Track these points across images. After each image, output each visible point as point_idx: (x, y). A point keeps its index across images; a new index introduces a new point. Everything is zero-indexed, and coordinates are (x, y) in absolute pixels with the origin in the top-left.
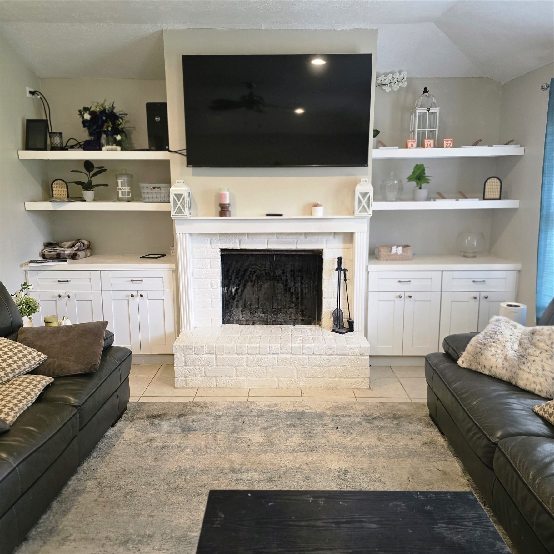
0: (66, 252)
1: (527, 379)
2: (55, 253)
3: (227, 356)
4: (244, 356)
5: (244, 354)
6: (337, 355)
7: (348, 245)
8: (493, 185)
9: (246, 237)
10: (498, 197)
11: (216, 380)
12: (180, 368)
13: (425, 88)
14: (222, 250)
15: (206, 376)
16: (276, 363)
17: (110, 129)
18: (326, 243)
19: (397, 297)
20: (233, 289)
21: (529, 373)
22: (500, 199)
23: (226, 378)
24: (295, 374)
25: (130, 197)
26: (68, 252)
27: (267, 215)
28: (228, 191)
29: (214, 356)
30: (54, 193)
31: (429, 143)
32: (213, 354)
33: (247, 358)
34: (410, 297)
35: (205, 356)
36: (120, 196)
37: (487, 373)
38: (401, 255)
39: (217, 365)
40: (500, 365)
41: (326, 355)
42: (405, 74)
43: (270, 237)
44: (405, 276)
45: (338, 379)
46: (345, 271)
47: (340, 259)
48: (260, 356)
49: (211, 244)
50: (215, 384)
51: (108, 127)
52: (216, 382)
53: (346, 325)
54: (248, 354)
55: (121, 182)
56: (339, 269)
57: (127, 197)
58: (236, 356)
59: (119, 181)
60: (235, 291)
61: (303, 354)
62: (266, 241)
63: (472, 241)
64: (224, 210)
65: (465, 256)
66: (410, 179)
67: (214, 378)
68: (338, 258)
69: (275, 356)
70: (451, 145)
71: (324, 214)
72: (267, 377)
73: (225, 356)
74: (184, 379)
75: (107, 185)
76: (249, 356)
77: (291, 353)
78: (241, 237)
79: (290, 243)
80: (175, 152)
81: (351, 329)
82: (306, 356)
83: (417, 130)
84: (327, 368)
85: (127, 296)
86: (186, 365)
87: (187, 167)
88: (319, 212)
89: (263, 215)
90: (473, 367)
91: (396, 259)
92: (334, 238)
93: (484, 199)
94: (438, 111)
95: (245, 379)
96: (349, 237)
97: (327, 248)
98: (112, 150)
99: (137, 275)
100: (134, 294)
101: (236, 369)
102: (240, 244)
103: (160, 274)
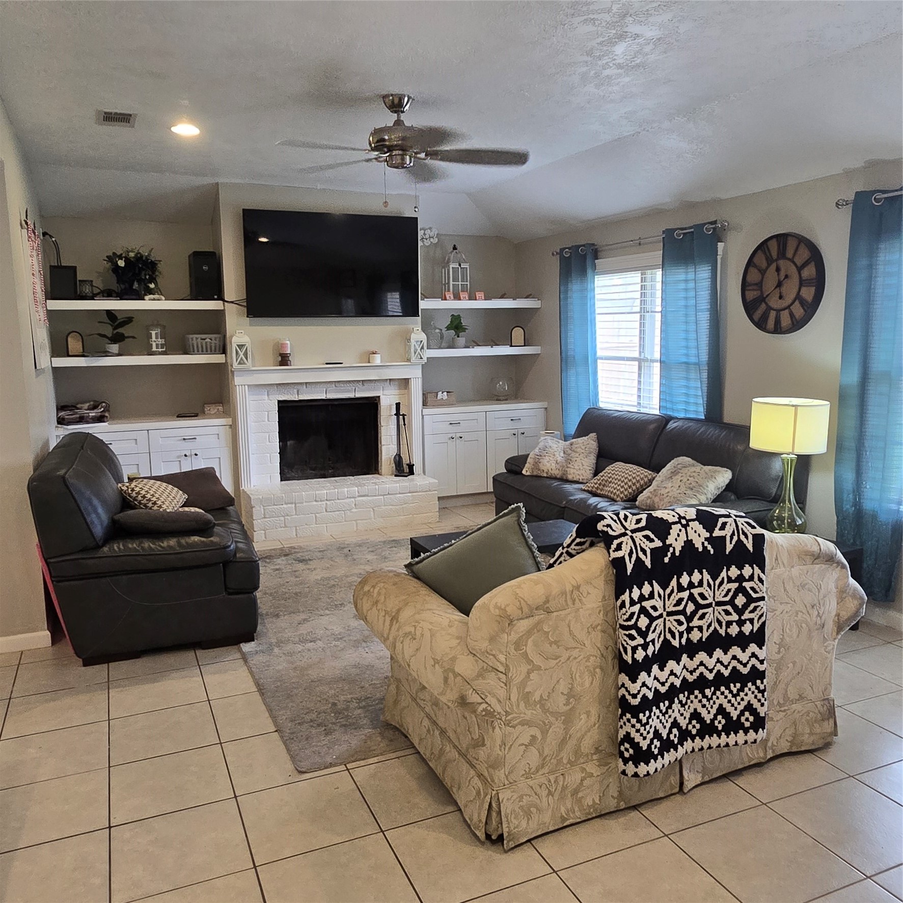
0: (90, 414)
1: (574, 473)
2: (78, 416)
3: (307, 504)
4: (324, 503)
5: (324, 501)
6: (409, 493)
7: (403, 391)
8: (518, 334)
9: (305, 386)
10: (523, 344)
11: (296, 530)
12: (259, 521)
13: (455, 245)
14: (279, 402)
15: (286, 526)
16: (354, 506)
17: (147, 277)
18: (383, 390)
19: (450, 439)
20: (289, 443)
21: (574, 469)
22: (524, 346)
23: (306, 526)
24: (372, 515)
25: (164, 350)
26: (92, 414)
27: (327, 364)
28: (289, 340)
29: (293, 505)
30: (69, 347)
31: (464, 296)
32: (292, 503)
33: (326, 504)
34: (461, 437)
35: (285, 506)
36: (154, 349)
37: (545, 475)
38: (446, 400)
39: (296, 514)
40: (554, 468)
41: (400, 493)
42: (434, 232)
43: (329, 385)
44: (455, 418)
45: (411, 516)
46: (404, 415)
47: (398, 405)
48: (338, 501)
49: (268, 395)
50: (295, 534)
51: (145, 275)
52: (296, 532)
53: (406, 470)
54: (327, 500)
55: (156, 333)
56: (398, 414)
57: (160, 350)
58: (315, 503)
59: (153, 333)
60: (291, 445)
61: (378, 495)
62: (325, 389)
63: (503, 386)
64: (284, 360)
65: (497, 400)
66: (448, 328)
67: (294, 528)
68: (396, 404)
69: (353, 500)
70: (483, 298)
71: (381, 362)
72: (345, 521)
73: (305, 504)
74: (263, 532)
75: (133, 337)
76: (327, 502)
77: (368, 496)
78: (299, 387)
79: (349, 391)
80: (232, 302)
81: (411, 472)
82: (382, 497)
83: (451, 283)
84: (401, 506)
85: (179, 457)
86: (265, 518)
87: (247, 317)
88: (377, 360)
89: (323, 364)
90: (535, 473)
91: (442, 404)
92: (390, 384)
93: (511, 346)
94: (468, 267)
95: (325, 525)
96: (405, 383)
97: (383, 395)
98: (154, 300)
99: (189, 433)
100: (187, 454)
101: (316, 517)
102: (298, 394)
103: (215, 430)
